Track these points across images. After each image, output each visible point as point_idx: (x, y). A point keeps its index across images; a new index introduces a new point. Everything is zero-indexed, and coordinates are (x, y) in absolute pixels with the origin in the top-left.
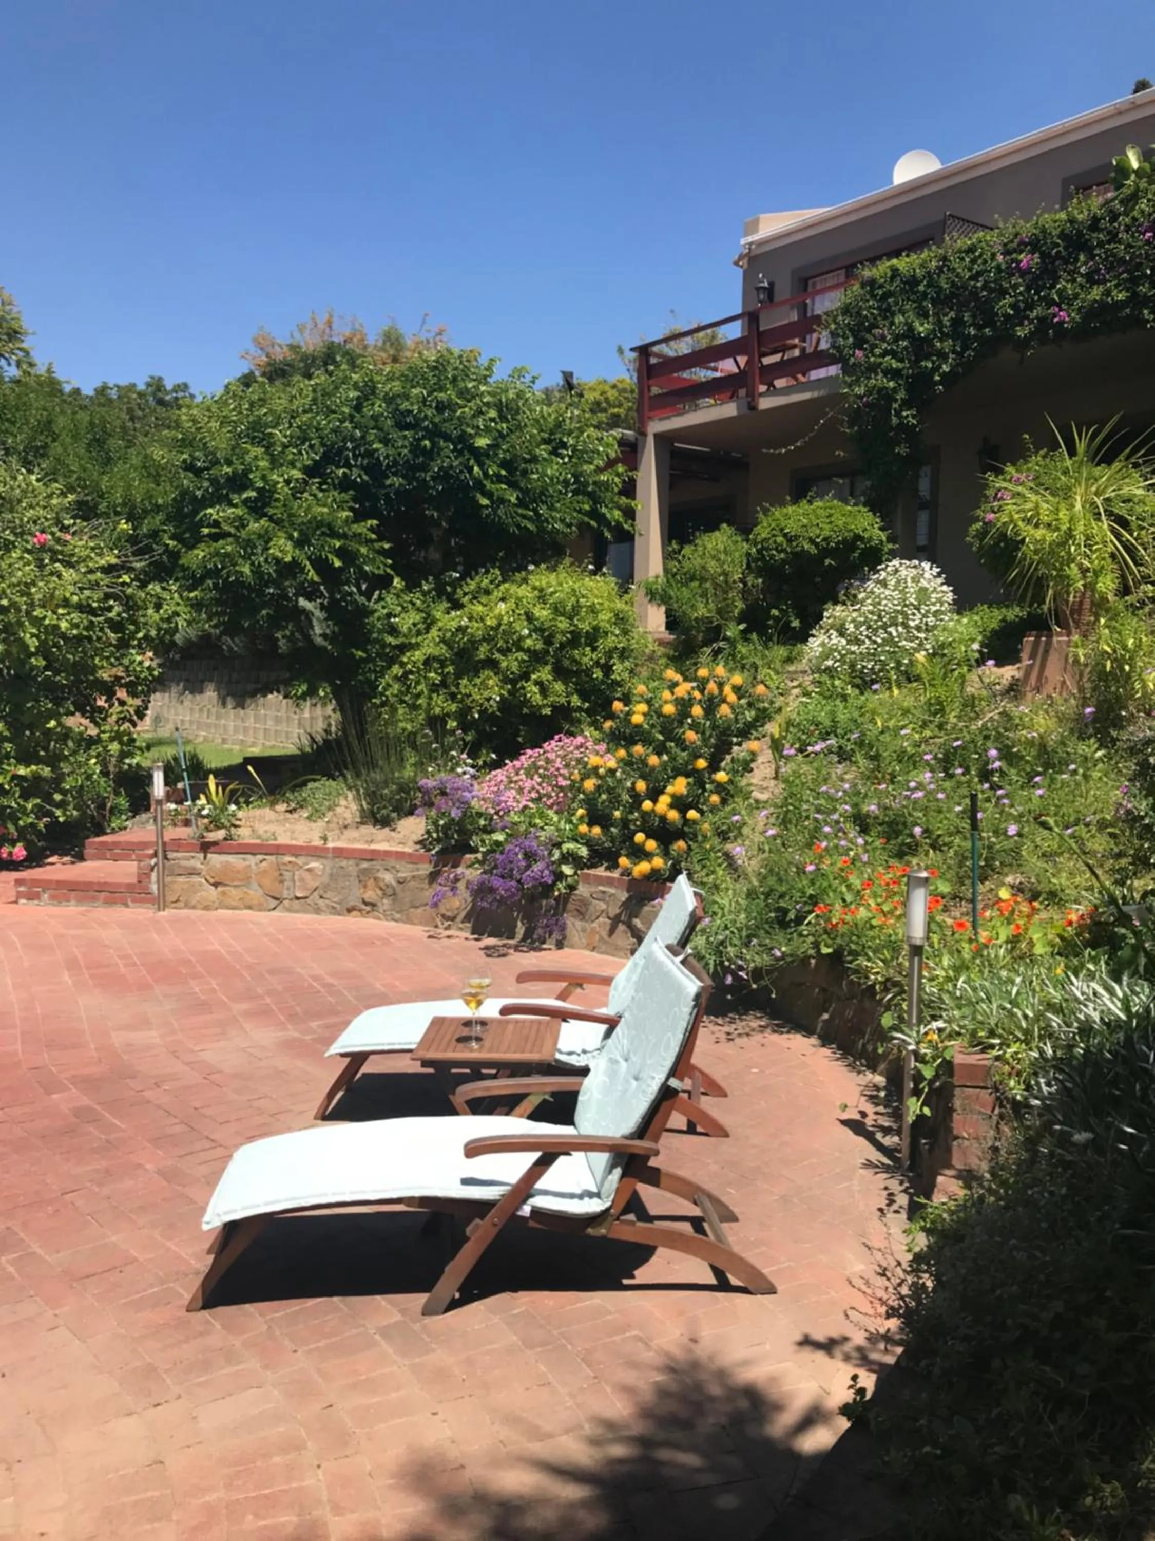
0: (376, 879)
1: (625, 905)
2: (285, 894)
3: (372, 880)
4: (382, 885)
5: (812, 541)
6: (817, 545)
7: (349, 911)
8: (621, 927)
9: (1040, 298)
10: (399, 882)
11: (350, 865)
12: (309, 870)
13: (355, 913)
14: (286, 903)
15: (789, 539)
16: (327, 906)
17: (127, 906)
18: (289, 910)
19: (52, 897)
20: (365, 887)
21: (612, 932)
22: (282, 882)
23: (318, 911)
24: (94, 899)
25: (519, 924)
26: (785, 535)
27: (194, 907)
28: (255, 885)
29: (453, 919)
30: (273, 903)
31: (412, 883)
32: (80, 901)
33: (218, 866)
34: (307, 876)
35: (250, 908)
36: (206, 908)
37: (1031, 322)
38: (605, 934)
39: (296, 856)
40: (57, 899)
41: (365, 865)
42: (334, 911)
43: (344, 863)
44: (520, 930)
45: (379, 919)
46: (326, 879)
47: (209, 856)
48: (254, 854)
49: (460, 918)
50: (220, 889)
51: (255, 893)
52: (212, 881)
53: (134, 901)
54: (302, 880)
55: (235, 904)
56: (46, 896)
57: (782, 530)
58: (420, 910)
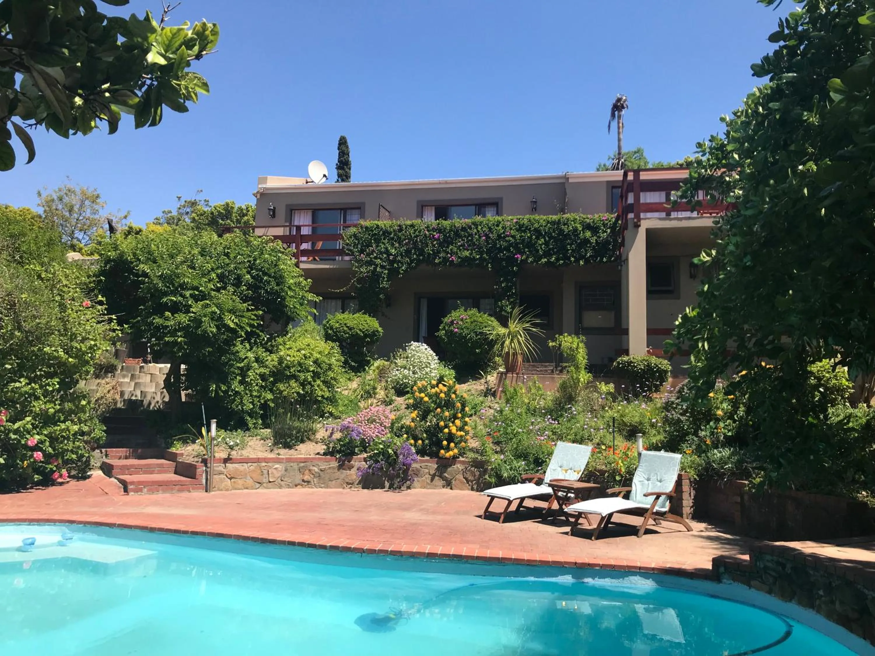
0: (310, 470)
1: (437, 469)
2: (265, 480)
3: (307, 471)
4: (313, 472)
5: (360, 330)
6: (363, 332)
7: (296, 486)
8: (437, 478)
9: (443, 250)
10: (321, 471)
11: (295, 465)
12: (276, 469)
13: (299, 486)
14: (265, 485)
15: (350, 329)
16: (285, 484)
17: (190, 492)
18: (266, 488)
19: (149, 490)
20: (303, 474)
21: (432, 480)
22: (262, 475)
23: (280, 487)
24: (172, 489)
25: (386, 482)
26: (347, 327)
27: (221, 490)
28: (249, 478)
29: (352, 484)
30: (258, 485)
31: (329, 471)
32: (164, 491)
33: (232, 469)
34: (275, 471)
35: (247, 488)
36: (227, 490)
37: (440, 258)
38: (429, 481)
39: (267, 462)
40: (151, 491)
41: (302, 464)
42: (289, 487)
43: (292, 464)
44: (387, 484)
45: (312, 488)
46: (283, 472)
47: (227, 465)
48: (247, 463)
49: (356, 483)
50: (232, 480)
51: (250, 481)
52: (229, 476)
53: (193, 489)
54: (272, 473)
55: (240, 487)
56: (146, 490)
57: (345, 324)
58: (334, 482)
